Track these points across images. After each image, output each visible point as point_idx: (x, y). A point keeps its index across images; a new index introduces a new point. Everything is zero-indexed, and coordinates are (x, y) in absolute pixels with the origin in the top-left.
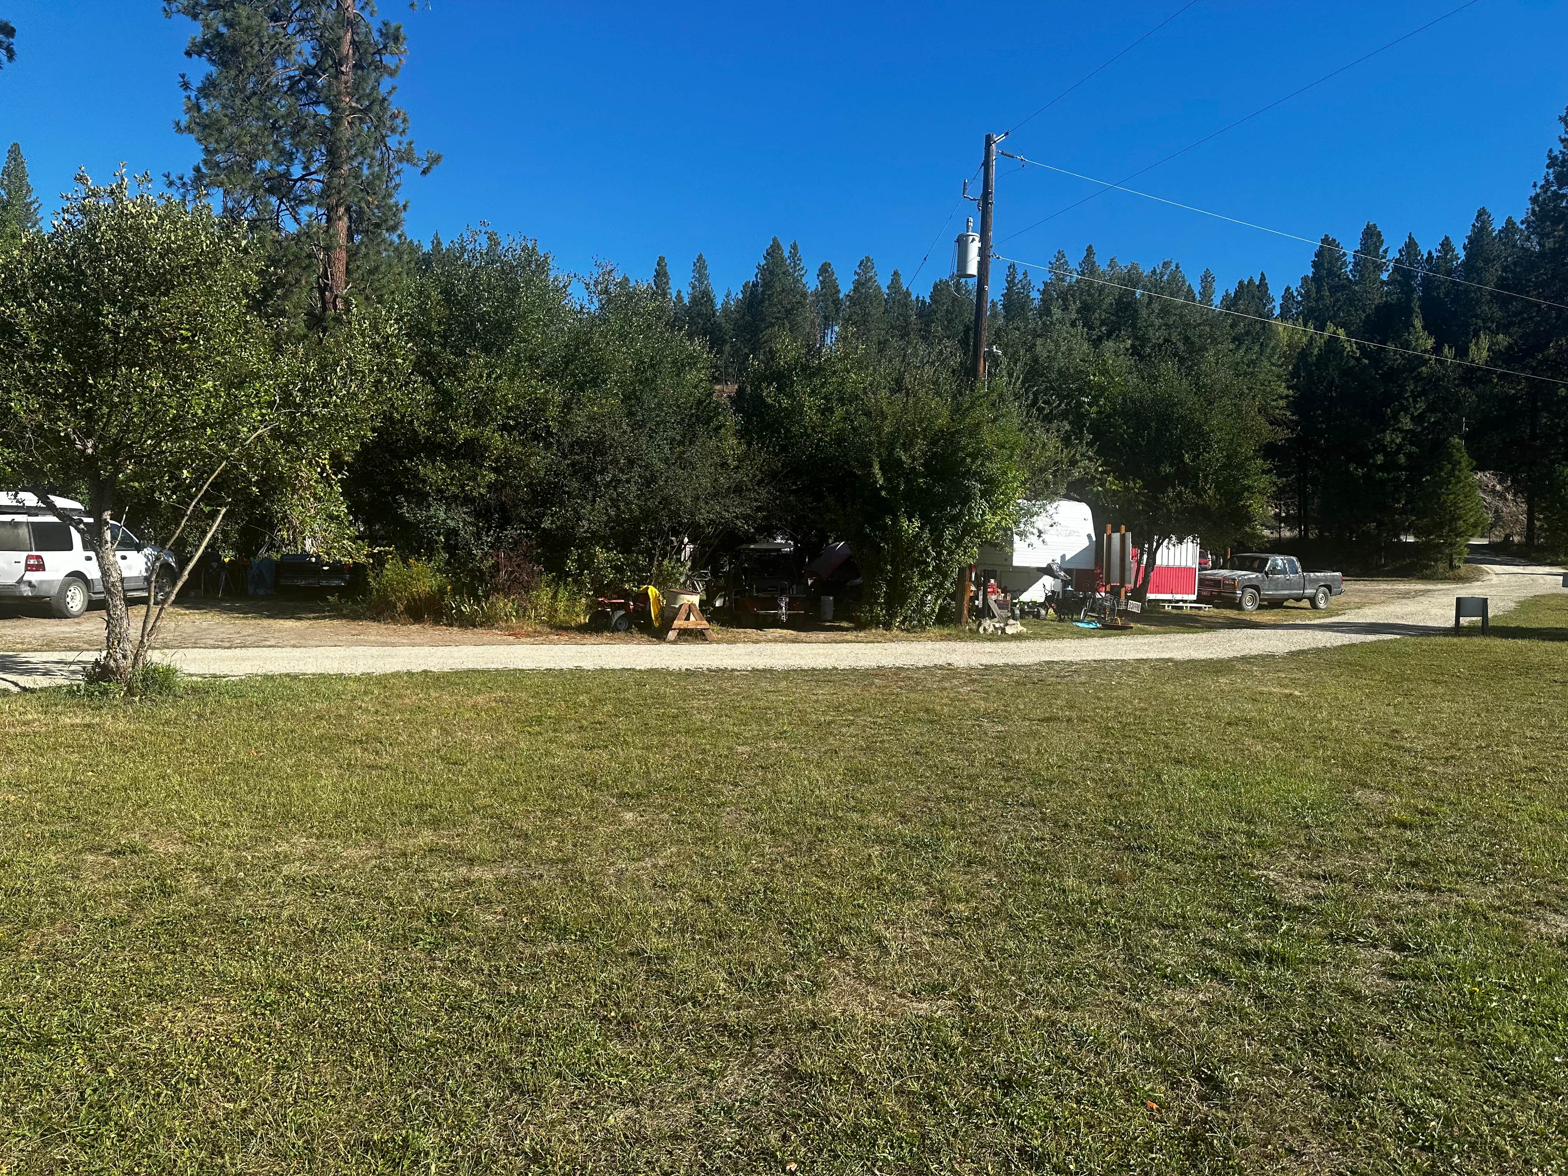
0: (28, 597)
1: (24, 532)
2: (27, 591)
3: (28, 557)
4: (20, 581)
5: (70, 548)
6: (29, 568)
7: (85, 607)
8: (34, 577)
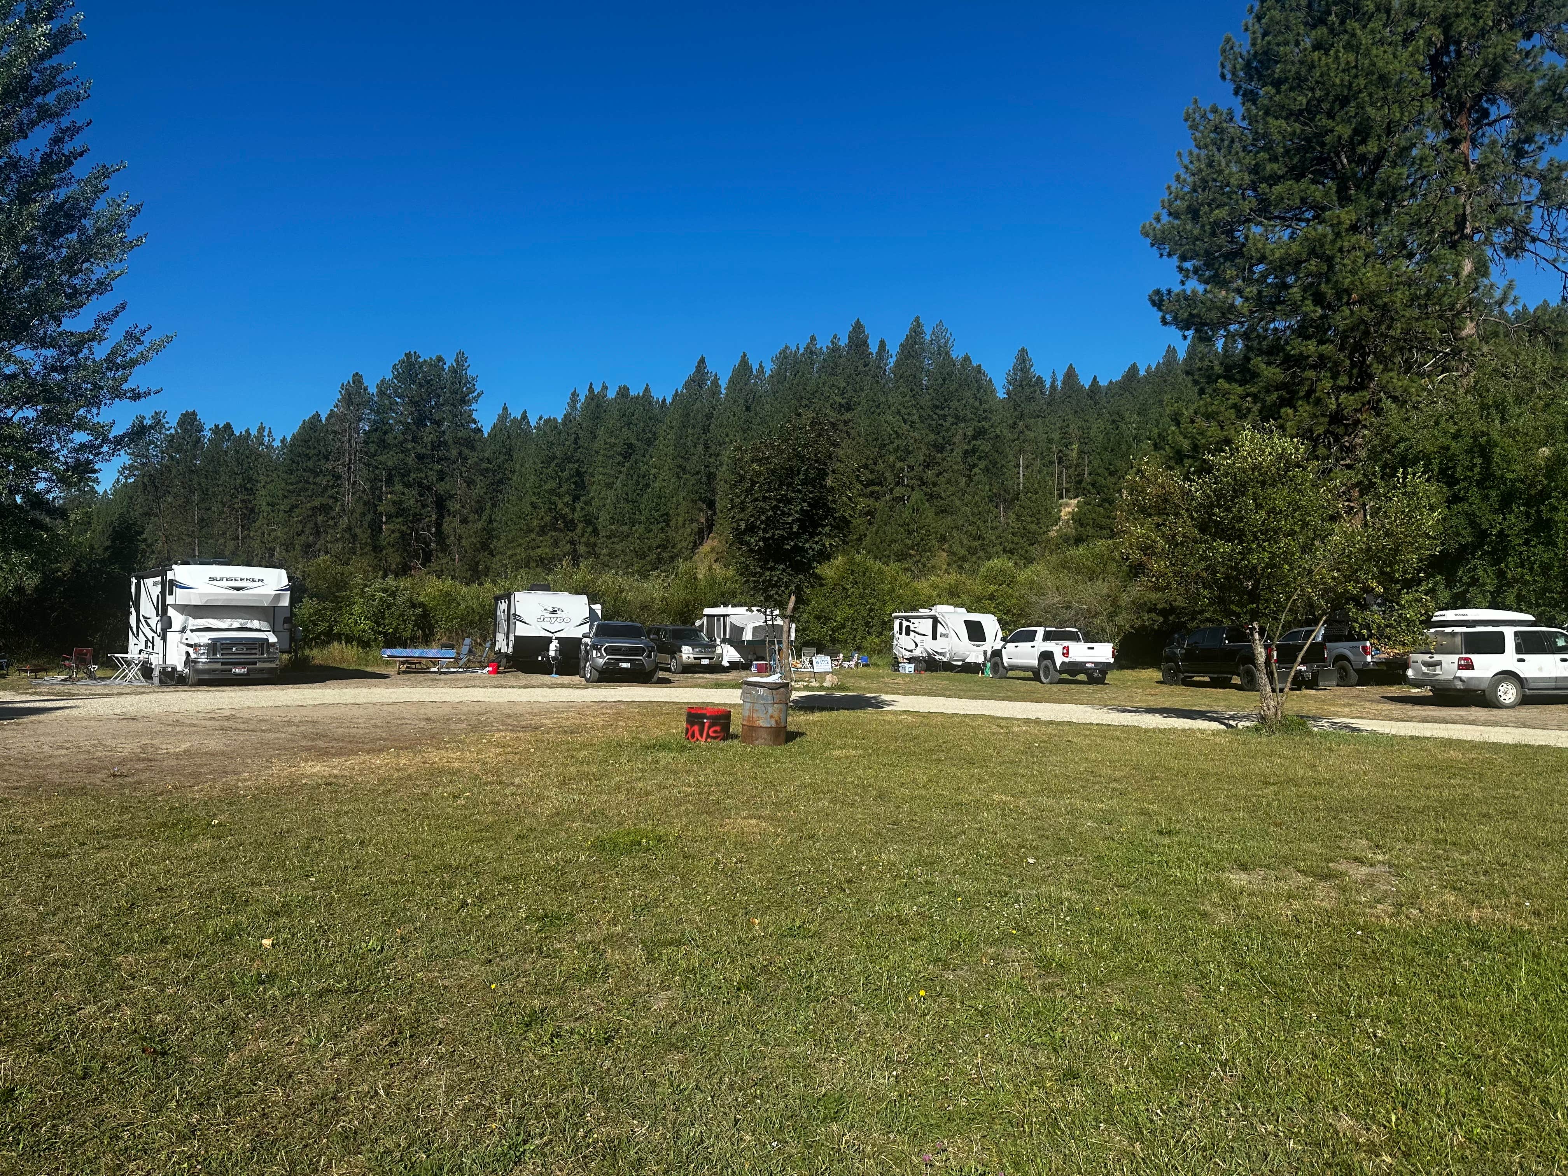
0: (1460, 690)
1: (1458, 640)
2: (1459, 685)
3: (1460, 659)
4: (1455, 678)
5: (1501, 650)
6: (1461, 667)
7: (1518, 700)
8: (1465, 674)
